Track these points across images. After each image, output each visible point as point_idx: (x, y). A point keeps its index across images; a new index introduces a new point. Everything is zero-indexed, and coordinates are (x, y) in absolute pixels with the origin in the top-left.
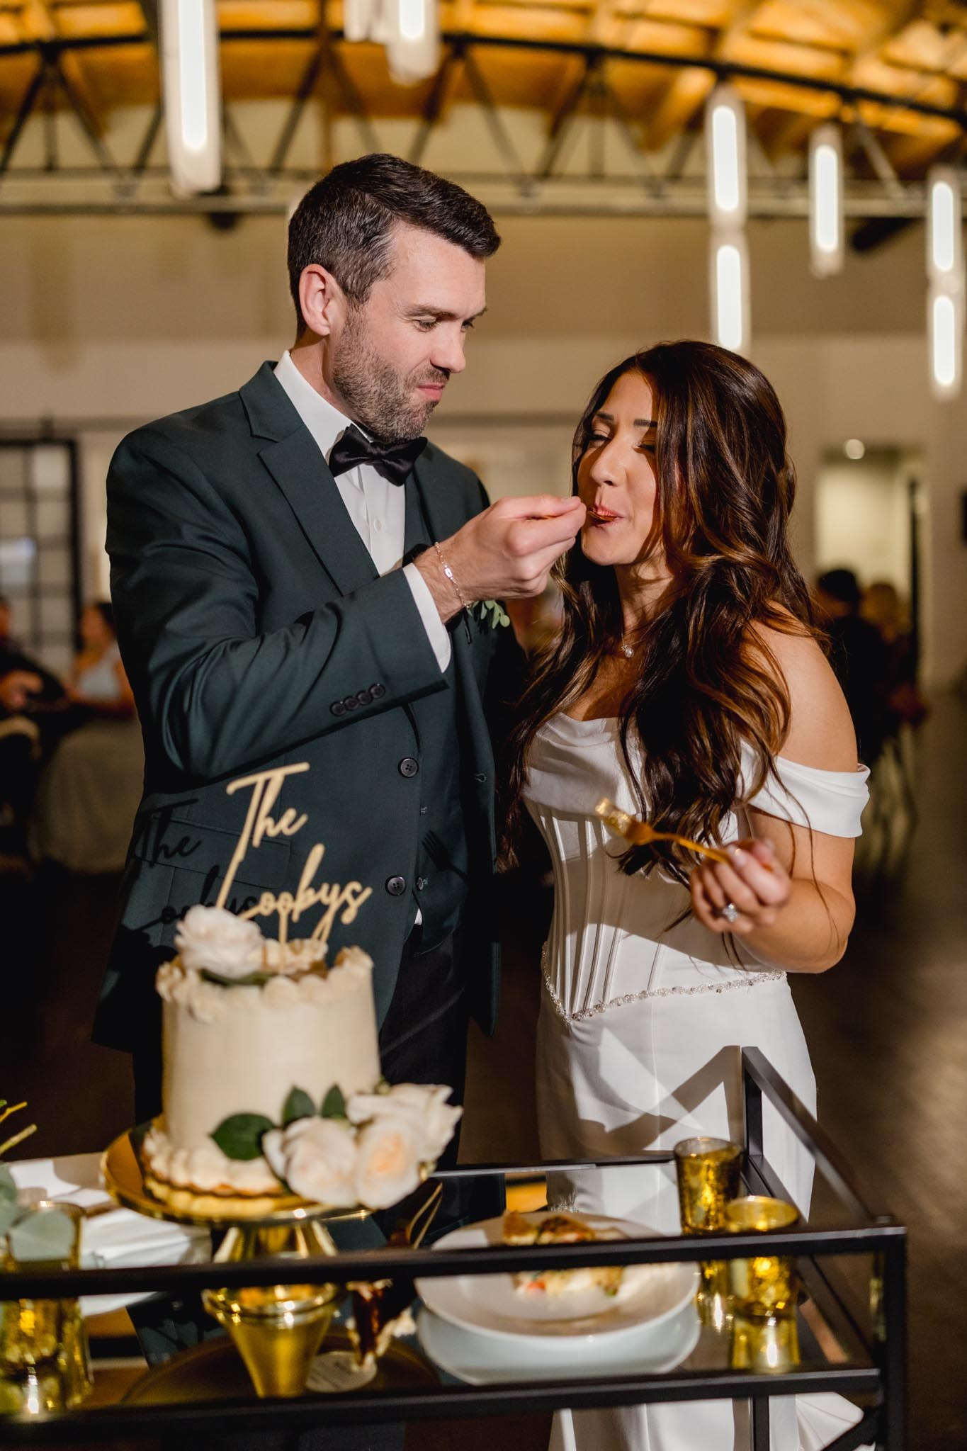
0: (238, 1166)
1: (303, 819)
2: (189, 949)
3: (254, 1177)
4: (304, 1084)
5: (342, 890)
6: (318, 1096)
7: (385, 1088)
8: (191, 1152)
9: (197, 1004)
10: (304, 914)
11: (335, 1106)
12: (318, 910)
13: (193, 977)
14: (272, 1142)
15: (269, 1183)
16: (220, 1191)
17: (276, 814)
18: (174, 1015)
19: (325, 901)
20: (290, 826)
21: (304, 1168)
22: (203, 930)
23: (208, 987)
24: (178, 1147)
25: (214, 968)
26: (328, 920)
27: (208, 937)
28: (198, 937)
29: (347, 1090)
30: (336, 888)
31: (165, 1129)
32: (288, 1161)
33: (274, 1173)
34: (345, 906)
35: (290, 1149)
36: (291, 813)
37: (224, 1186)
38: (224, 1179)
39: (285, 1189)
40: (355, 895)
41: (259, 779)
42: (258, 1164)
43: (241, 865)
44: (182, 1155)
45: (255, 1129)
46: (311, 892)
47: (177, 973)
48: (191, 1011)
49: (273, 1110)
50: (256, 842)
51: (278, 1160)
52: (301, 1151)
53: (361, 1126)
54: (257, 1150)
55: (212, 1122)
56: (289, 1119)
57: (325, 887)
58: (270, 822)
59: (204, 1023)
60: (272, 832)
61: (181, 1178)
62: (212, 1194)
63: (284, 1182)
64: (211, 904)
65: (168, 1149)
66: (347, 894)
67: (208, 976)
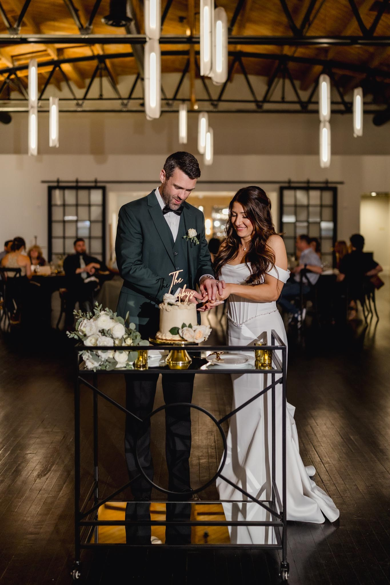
0: (174, 336)
1: (183, 280)
2: (166, 299)
3: (177, 337)
4: (185, 323)
5: (190, 293)
6: (187, 325)
7: (198, 325)
8: (166, 334)
9: (167, 308)
10: (183, 297)
11: (190, 326)
12: (186, 296)
13: (166, 304)
14: (180, 331)
15: (180, 339)
16: (171, 340)
17: (178, 279)
18: (163, 311)
19: (187, 295)
20: (180, 281)
21: (186, 335)
22: (168, 297)
23: (169, 306)
24: (164, 333)
25: (170, 303)
26: (188, 298)
27: (169, 297)
28: (167, 297)
29: (192, 325)
30: (189, 292)
31: (161, 332)
32: (183, 334)
33: (180, 336)
34: (190, 296)
35: (183, 332)
36: (180, 279)
37: (171, 339)
38: (172, 338)
39: (183, 339)
40: (192, 293)
41: (175, 273)
42: (178, 335)
43: (172, 288)
44: (164, 335)
45: (177, 330)
46: (184, 293)
47: (163, 304)
48: (166, 310)
49: (180, 327)
50: (174, 284)
51: (181, 334)
52: (185, 332)
53: (195, 331)
54: (178, 333)
55: (169, 329)
56: (182, 327)
57: (187, 292)
58: (177, 280)
59: (169, 311)
60: (177, 282)
61: (164, 338)
62: (170, 340)
63: (182, 338)
64: (168, 293)
65: (161, 334)
66: (191, 293)
67: (169, 304)
